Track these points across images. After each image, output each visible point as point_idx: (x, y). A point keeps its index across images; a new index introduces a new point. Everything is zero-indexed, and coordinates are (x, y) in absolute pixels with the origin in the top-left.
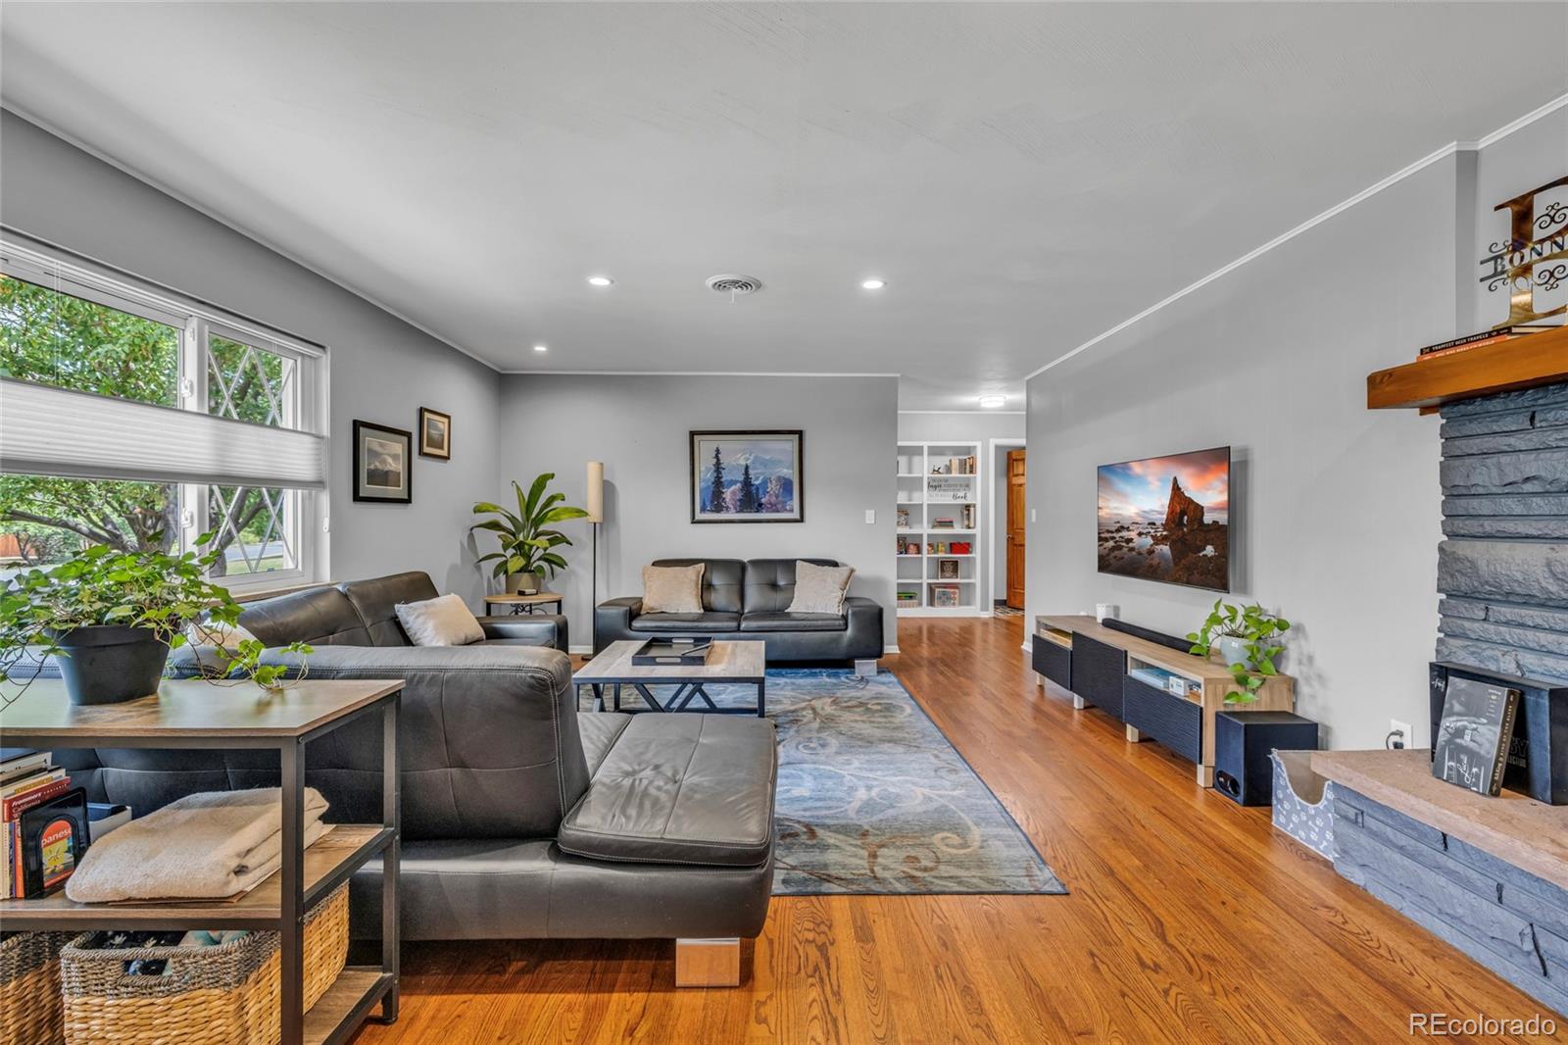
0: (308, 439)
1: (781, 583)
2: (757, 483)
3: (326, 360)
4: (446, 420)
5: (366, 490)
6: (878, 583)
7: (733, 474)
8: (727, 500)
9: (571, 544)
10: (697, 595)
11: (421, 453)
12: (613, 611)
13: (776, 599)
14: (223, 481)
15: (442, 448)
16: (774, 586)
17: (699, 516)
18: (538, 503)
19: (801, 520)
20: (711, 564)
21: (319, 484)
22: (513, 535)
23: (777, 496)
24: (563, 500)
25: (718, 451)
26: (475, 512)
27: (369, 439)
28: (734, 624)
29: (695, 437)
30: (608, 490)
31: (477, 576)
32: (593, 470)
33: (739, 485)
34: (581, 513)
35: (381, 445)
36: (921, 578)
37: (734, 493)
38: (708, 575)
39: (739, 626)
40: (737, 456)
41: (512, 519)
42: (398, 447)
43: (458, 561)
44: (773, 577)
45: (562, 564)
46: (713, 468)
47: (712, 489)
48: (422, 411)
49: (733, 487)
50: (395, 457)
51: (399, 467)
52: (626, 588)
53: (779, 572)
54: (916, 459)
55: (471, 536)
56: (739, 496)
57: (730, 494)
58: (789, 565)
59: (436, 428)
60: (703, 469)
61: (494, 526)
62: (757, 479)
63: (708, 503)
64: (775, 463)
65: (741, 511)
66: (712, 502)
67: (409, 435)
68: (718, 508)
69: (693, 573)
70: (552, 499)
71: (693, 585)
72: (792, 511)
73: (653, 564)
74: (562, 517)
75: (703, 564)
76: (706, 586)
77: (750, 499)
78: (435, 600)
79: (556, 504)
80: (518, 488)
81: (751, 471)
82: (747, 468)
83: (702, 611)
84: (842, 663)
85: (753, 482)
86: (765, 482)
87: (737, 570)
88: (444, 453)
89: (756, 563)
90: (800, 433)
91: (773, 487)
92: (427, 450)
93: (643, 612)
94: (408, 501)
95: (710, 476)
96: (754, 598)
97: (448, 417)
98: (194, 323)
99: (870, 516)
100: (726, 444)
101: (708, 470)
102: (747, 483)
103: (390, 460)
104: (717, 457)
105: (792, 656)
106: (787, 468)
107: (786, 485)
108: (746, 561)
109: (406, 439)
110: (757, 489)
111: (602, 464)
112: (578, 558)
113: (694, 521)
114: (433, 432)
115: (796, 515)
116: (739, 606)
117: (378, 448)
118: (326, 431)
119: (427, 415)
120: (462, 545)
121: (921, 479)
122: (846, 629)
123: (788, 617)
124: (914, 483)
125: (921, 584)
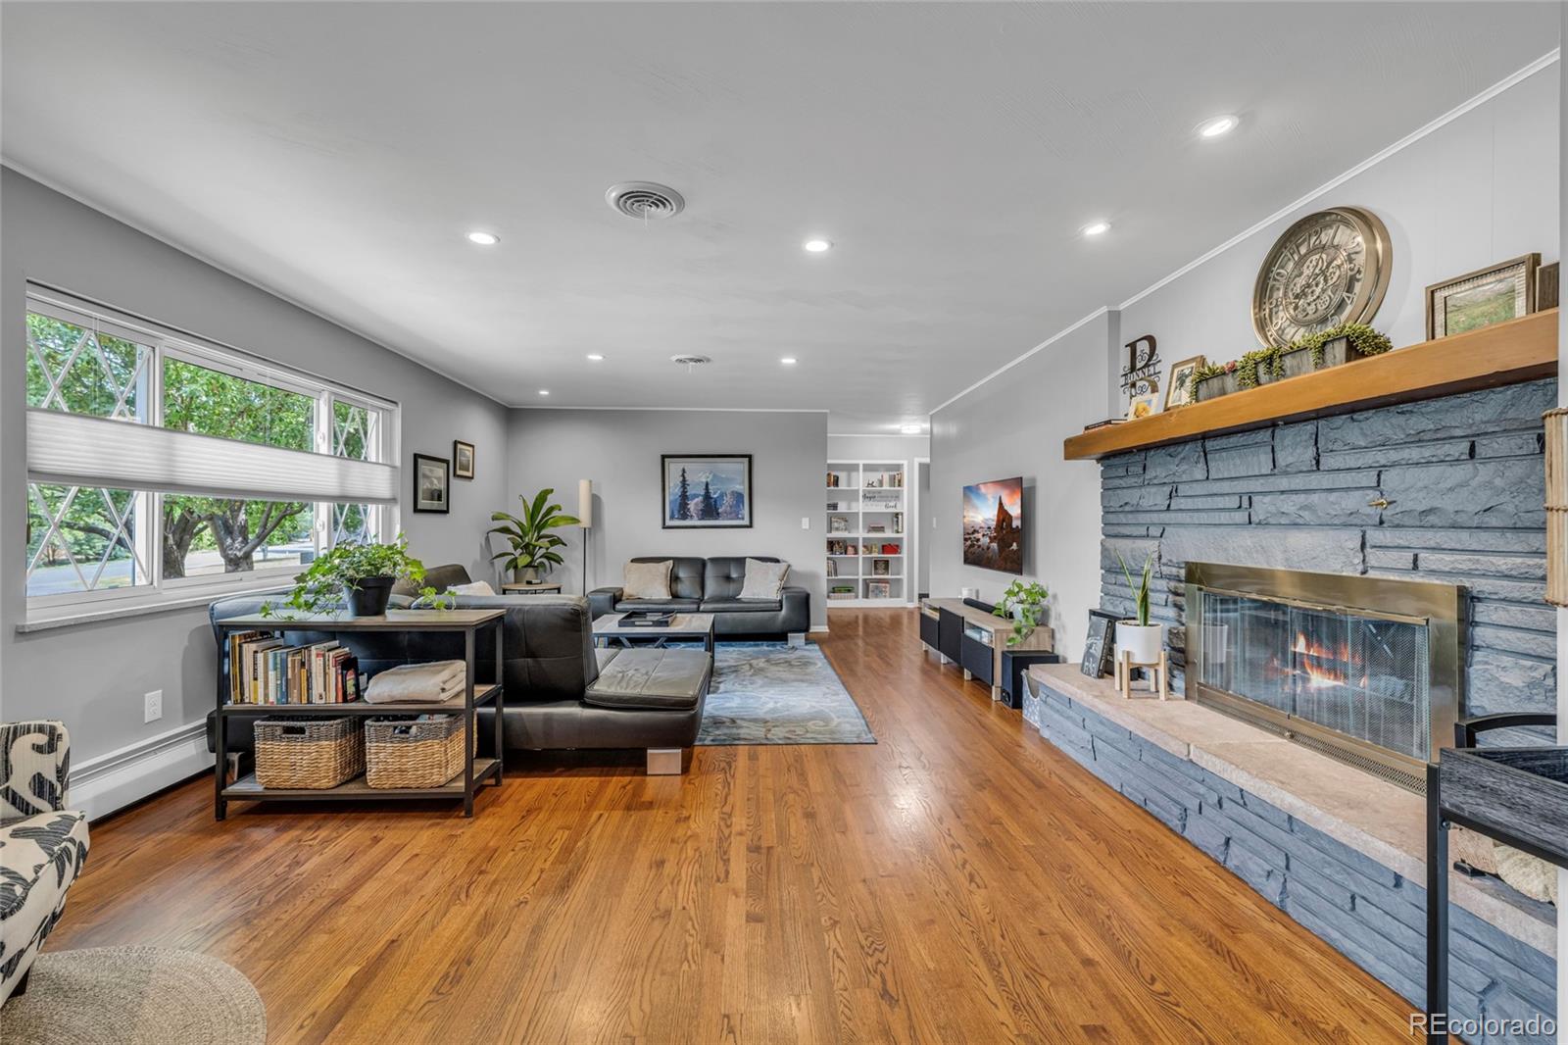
0: (387, 468)
1: (734, 575)
2: (715, 496)
3: (398, 411)
4: (471, 449)
5: (423, 503)
6: (812, 577)
7: (696, 490)
8: (692, 510)
9: (566, 545)
10: (665, 583)
11: (455, 474)
12: (601, 597)
13: (730, 589)
14: (339, 499)
15: (468, 470)
16: (728, 578)
17: (669, 523)
18: (540, 512)
19: (750, 526)
20: (678, 561)
21: (393, 500)
22: (521, 537)
23: (731, 507)
24: (560, 510)
25: (684, 471)
26: (493, 519)
27: (424, 467)
28: (695, 606)
29: (666, 460)
30: (596, 502)
31: (491, 570)
32: (583, 486)
33: (701, 498)
34: (575, 521)
35: (431, 471)
36: (857, 574)
37: (696, 504)
38: (675, 569)
39: (699, 607)
40: (699, 475)
41: (520, 524)
42: (439, 471)
43: (478, 557)
44: (727, 571)
45: (559, 560)
46: (680, 485)
47: (679, 501)
48: (456, 443)
49: (696, 500)
50: (439, 479)
51: (443, 487)
52: (610, 582)
53: (731, 567)
54: (853, 475)
55: (487, 539)
56: (701, 506)
57: (694, 505)
58: (740, 562)
59: (465, 456)
60: (672, 485)
61: (505, 530)
62: (715, 493)
63: (676, 513)
64: (730, 480)
65: (703, 519)
66: (679, 511)
67: (447, 462)
68: (684, 516)
69: (663, 568)
70: (551, 509)
71: (664, 577)
72: (743, 519)
73: (632, 561)
74: (560, 523)
75: (671, 561)
76: (674, 579)
77: (710, 509)
78: (470, 585)
79: (554, 513)
80: (524, 500)
81: (710, 487)
82: (707, 484)
83: (670, 597)
84: (779, 637)
85: (712, 495)
86: (722, 496)
87: (699, 565)
88: (469, 474)
89: (714, 560)
90: (750, 457)
91: (728, 500)
92: (459, 472)
93: (624, 598)
94: (446, 512)
95: (678, 491)
96: (712, 587)
97: (473, 446)
98: (326, 395)
99: (805, 523)
100: (690, 466)
101: (676, 486)
102: (707, 496)
103: (435, 481)
104: (683, 476)
105: (740, 630)
106: (740, 484)
107: (739, 496)
108: (706, 558)
109: (445, 465)
110: (715, 501)
111: (590, 482)
112: (572, 556)
113: (665, 527)
114: (463, 458)
115: (746, 522)
116: (700, 593)
117: (428, 473)
118: (398, 463)
119: (459, 446)
120: (481, 545)
121: (858, 491)
122: (781, 610)
123: (739, 601)
124: (852, 495)
125: (857, 580)
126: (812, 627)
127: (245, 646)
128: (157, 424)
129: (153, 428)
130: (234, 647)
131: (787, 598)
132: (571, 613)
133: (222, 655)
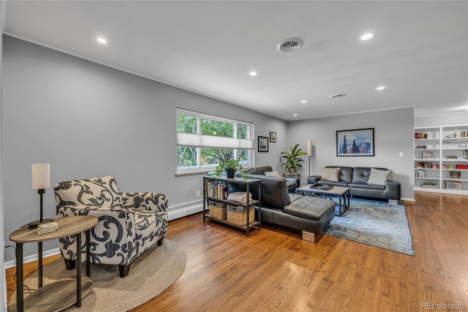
0: (251, 140)
1: (365, 174)
2: (358, 145)
3: (254, 125)
4: (275, 134)
5: (260, 149)
6: (406, 177)
7: (350, 142)
8: (348, 150)
9: (304, 161)
10: (337, 176)
11: (270, 141)
12: (312, 178)
13: (364, 180)
14: (239, 149)
15: (274, 140)
16: (363, 175)
17: (339, 154)
18: (295, 151)
19: (374, 155)
20: (342, 168)
21: (253, 149)
22: (290, 159)
23: (365, 148)
24: (302, 150)
25: (345, 136)
26: (281, 154)
27: (261, 140)
28: (346, 185)
29: (338, 132)
30: (313, 148)
31: (282, 168)
32: (309, 143)
33: (352, 146)
34: (306, 154)
35: (263, 141)
36: (439, 178)
37: (350, 148)
38: (341, 171)
39: (348, 185)
40: (351, 137)
41: (290, 156)
42: (266, 141)
43: (278, 164)
44: (362, 173)
45: (301, 166)
46: (343, 141)
47: (343, 147)
48: (270, 133)
49: (350, 146)
50: (265, 143)
51: (266, 145)
52: (318, 174)
53: (364, 172)
54: (437, 133)
55: (281, 159)
56: (352, 148)
57: (349, 148)
58: (368, 169)
59: (273, 136)
60: (340, 141)
61: (286, 157)
62: (358, 144)
63: (342, 151)
64: (365, 138)
65: (352, 153)
66: (343, 150)
67: (268, 138)
68: (345, 152)
69: (336, 170)
70: (299, 150)
71: (336, 173)
72: (370, 153)
73: (325, 167)
74: (301, 155)
75: (340, 168)
76: (340, 174)
77: (356, 149)
78: (272, 172)
79: (299, 152)
80: (291, 148)
81: (356, 141)
82: (354, 140)
83: (338, 180)
84: (385, 200)
85: (356, 144)
86: (360, 145)
87: (351, 170)
88: (275, 141)
89: (357, 168)
90: (373, 129)
91: (363, 146)
92: (271, 141)
93: (321, 179)
94: (268, 152)
95: (343, 143)
96: (356, 178)
97: (276, 133)
98: (236, 123)
99: (401, 154)
100: (347, 134)
101: (342, 142)
102: (354, 145)
103: (264, 143)
104: (345, 138)
105: (365, 195)
106: (369, 140)
107: (368, 144)
108: (354, 167)
109: (267, 139)
110: (358, 147)
111: (311, 141)
112: (305, 165)
113: (337, 156)
114: (273, 137)
115: (372, 154)
116: (351, 180)
117: (262, 141)
118: (254, 139)
119: (271, 133)
120: (279, 161)
121: (439, 140)
122: (385, 189)
123: (367, 184)
124: (437, 142)
125: (439, 180)
126: (401, 198)
127: (208, 183)
128: (200, 134)
129: (199, 134)
130: (206, 183)
131: (387, 185)
132: (279, 182)
133: (204, 184)
